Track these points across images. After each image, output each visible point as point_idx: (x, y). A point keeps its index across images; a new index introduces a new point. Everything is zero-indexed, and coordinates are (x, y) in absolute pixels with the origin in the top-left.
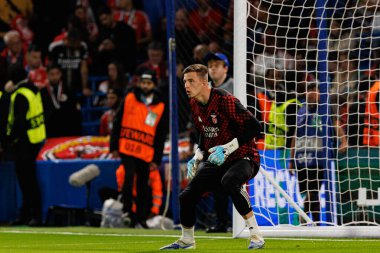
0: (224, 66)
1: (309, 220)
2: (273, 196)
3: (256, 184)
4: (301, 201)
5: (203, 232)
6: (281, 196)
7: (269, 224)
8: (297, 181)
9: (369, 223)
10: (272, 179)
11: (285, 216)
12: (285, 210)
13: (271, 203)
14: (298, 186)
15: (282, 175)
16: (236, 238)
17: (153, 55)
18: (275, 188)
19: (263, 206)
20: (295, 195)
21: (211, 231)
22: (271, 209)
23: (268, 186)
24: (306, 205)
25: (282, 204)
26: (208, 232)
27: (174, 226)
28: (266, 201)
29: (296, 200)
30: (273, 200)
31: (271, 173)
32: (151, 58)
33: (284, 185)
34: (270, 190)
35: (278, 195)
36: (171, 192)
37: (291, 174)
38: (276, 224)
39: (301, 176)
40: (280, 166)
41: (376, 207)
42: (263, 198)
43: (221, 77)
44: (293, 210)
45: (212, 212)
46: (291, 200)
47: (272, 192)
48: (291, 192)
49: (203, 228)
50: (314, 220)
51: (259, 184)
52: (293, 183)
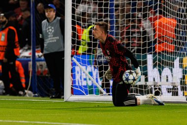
1: (104, 92)
2: (85, 79)
3: (76, 73)
4: (100, 82)
5: (49, 98)
6: (90, 79)
7: (83, 94)
8: (98, 72)
9: (136, 94)
10: (85, 70)
11: (91, 90)
12: (92, 86)
13: (84, 83)
14: (98, 74)
15: (90, 68)
16: (66, 101)
17: (22, 4)
18: (86, 75)
19: (80, 84)
20: (97, 79)
21: (52, 98)
22: (84, 86)
23: (83, 74)
24: (103, 84)
25: (90, 83)
26: (51, 98)
27: (33, 95)
28: (81, 82)
29: (97, 82)
30: (85, 81)
31: (85, 67)
32: (21, 5)
33: (91, 74)
34: (84, 76)
35: (88, 79)
36: (32, 77)
38: (87, 94)
39: (100, 69)
40: (89, 63)
41: (139, 85)
42: (80, 80)
43: (52, 17)
44: (96, 87)
45: (53, 88)
46: (95, 82)
47: (85, 77)
48: (95, 77)
49: (49, 96)
50: (107, 92)
51: (78, 73)
52: (96, 72)
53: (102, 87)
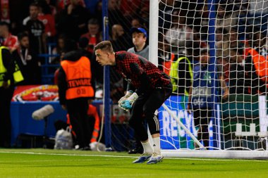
0: (144, 37)
1: (201, 146)
2: (176, 128)
3: (164, 120)
4: (196, 132)
5: (127, 153)
6: (182, 128)
7: (173, 148)
8: (193, 118)
9: (243, 148)
10: (175, 116)
11: (184, 142)
12: (184, 138)
13: (174, 134)
14: (193, 121)
15: (183, 114)
17: (92, 28)
18: (177, 123)
19: (169, 135)
20: (191, 128)
21: (132, 153)
22: (174, 137)
23: (172, 121)
24: (199, 135)
25: (182, 134)
26: (130, 153)
27: (106, 149)
28: (171, 132)
29: (192, 131)
30: (176, 131)
31: (175, 112)
32: (90, 30)
33: (183, 121)
34: (174, 124)
35: (179, 128)
36: (104, 125)
37: (189, 113)
38: (178, 148)
39: (196, 115)
40: (181, 107)
41: (248, 137)
42: (169, 130)
44: (190, 138)
45: (133, 139)
46: (189, 132)
47: (175, 126)
48: (189, 126)
49: (127, 150)
50: (205, 146)
51: (166, 119)
52: (190, 119)
53: (199, 138)
